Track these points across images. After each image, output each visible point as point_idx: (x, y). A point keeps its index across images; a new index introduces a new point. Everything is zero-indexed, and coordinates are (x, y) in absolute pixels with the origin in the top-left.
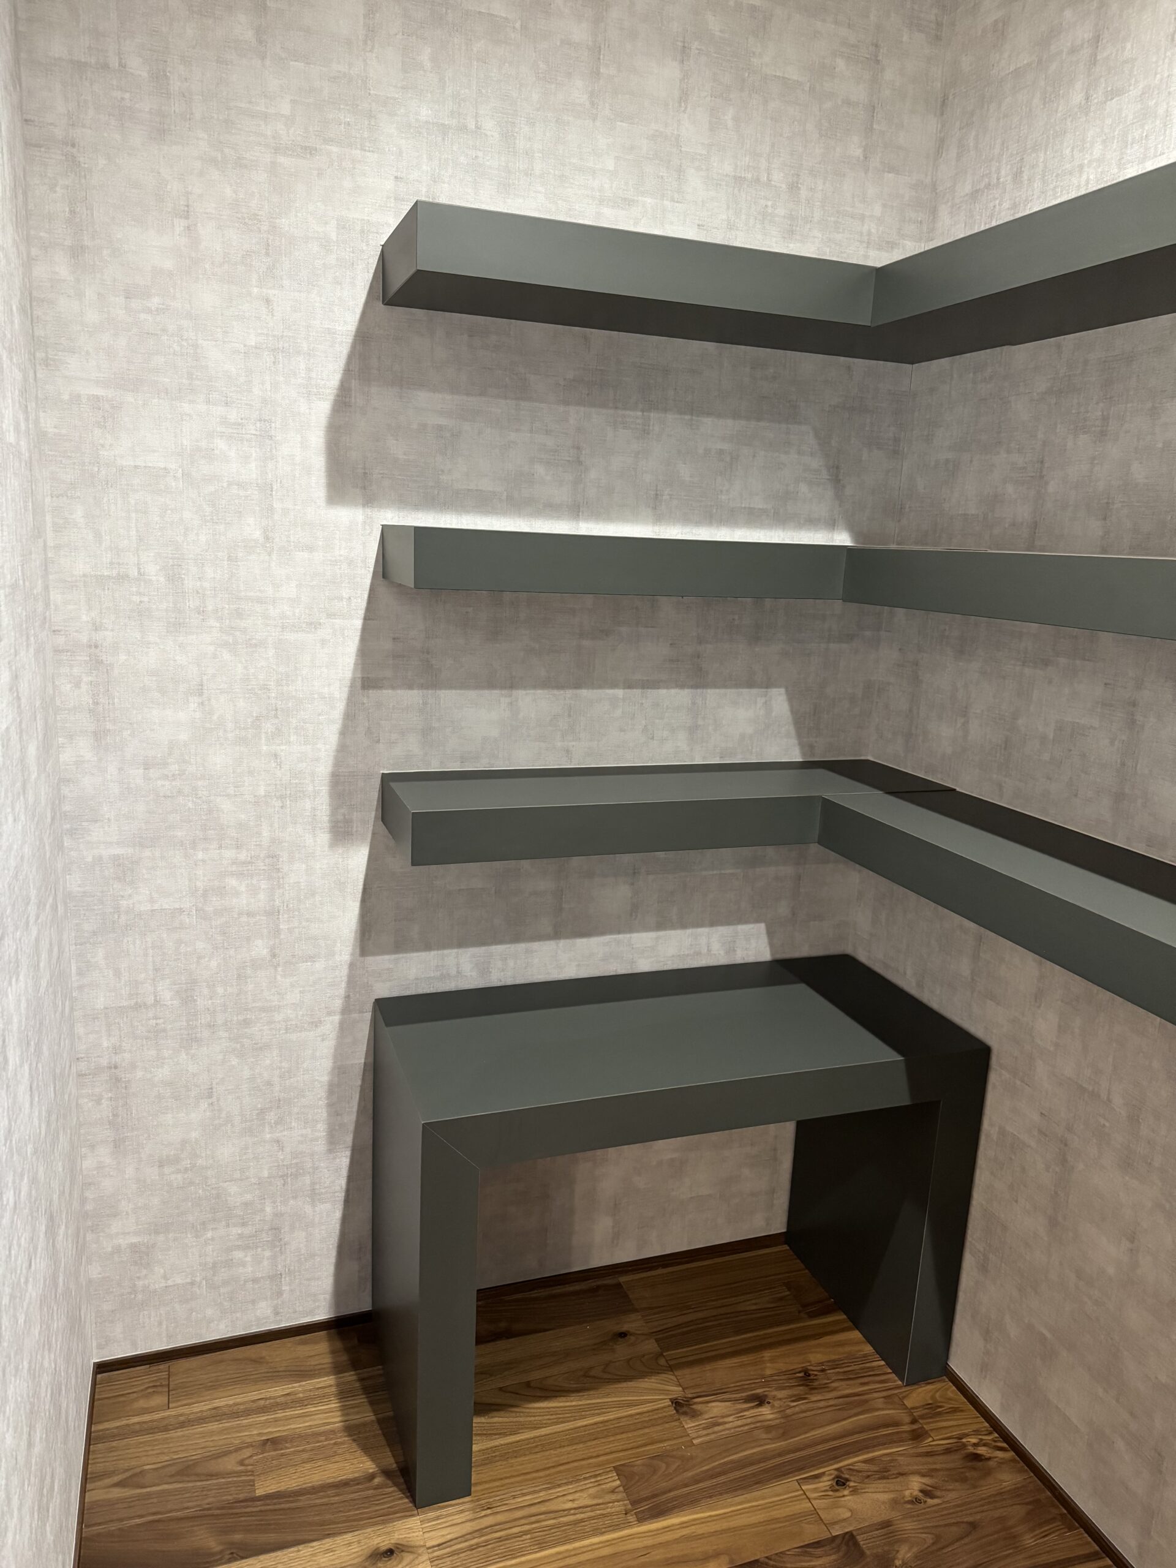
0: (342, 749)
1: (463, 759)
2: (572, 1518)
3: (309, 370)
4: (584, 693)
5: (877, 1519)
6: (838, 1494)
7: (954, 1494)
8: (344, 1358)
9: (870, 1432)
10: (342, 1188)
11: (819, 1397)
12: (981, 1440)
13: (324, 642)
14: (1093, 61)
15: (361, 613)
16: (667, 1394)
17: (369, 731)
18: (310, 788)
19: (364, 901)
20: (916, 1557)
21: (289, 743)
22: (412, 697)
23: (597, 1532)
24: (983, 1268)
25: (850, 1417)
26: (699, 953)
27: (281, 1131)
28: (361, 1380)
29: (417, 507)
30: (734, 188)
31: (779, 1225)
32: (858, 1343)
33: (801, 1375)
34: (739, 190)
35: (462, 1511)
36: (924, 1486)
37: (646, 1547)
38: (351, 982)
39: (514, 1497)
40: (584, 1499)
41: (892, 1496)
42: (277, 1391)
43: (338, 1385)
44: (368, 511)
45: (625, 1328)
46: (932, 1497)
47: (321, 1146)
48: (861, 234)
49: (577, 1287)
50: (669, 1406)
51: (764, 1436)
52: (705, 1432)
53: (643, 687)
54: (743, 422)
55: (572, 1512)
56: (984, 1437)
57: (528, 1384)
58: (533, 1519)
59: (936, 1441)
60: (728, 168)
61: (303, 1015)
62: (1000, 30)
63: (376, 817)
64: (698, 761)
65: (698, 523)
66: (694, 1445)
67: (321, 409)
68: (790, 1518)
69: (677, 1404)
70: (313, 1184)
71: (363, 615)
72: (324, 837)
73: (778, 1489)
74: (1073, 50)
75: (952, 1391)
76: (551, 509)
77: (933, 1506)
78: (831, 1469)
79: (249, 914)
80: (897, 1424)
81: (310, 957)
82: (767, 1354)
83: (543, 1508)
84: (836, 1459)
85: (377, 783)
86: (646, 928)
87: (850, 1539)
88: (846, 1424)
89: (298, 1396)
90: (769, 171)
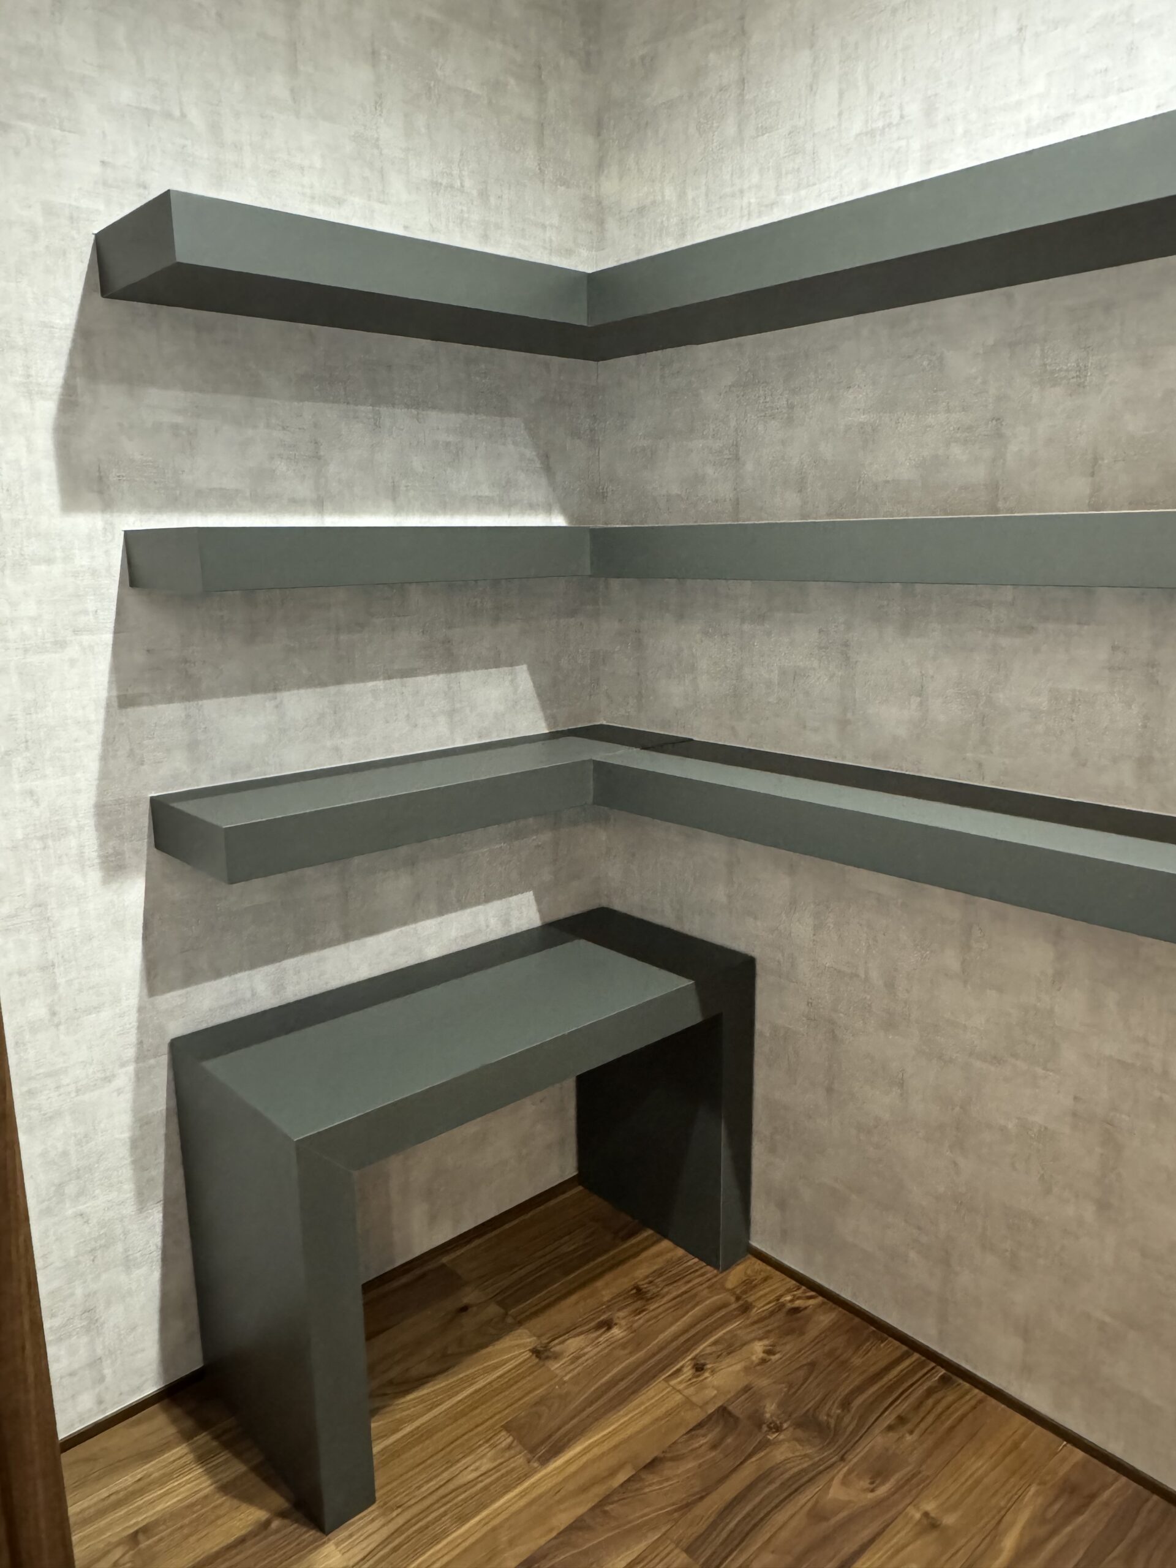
0: (105, 775)
1: (234, 772)
2: (480, 1485)
3: (27, 367)
4: (348, 688)
5: (741, 1386)
6: (701, 1378)
7: (789, 1347)
8: (189, 1423)
9: (710, 1318)
10: (157, 1247)
11: (656, 1305)
12: (794, 1296)
13: (73, 662)
14: (741, 101)
15: (110, 625)
16: (525, 1347)
17: (131, 754)
18: (74, 823)
19: (145, 938)
20: (780, 1405)
21: (45, 776)
22: (172, 711)
23: (508, 1489)
24: (772, 1149)
25: (687, 1312)
26: (480, 931)
27: (85, 1203)
28: (216, 1437)
29: (160, 509)
30: (432, 193)
31: (571, 1171)
32: (670, 1250)
33: (634, 1291)
34: (438, 194)
35: (373, 1520)
36: (765, 1348)
37: (556, 1485)
38: (142, 1027)
39: (419, 1487)
40: (486, 1464)
41: (743, 1364)
42: (127, 1480)
43: (193, 1451)
44: (107, 516)
45: (466, 1301)
46: (774, 1354)
47: (130, 1209)
48: (544, 240)
49: (404, 1280)
50: (531, 1356)
51: (623, 1352)
52: (572, 1367)
53: (402, 677)
54: (462, 415)
55: (480, 1479)
56: (795, 1293)
57: (391, 1383)
58: (444, 1500)
59: (761, 1307)
60: (425, 174)
61: (94, 1073)
62: (649, 66)
63: (149, 843)
64: (459, 744)
65: (435, 513)
66: (565, 1382)
67: (46, 409)
68: (668, 1414)
69: (536, 1352)
70: (126, 1250)
71: (113, 628)
72: (95, 876)
73: (651, 1393)
74: (722, 89)
75: (759, 1265)
76: (295, 504)
77: (777, 1361)
78: (686, 1362)
79: (21, 973)
80: (725, 1305)
81: (95, 1008)
82: (599, 1284)
83: (451, 1486)
84: (688, 1350)
85: (146, 807)
86: (428, 916)
87: (723, 1412)
88: (687, 1319)
89: (154, 1476)
90: (461, 177)
